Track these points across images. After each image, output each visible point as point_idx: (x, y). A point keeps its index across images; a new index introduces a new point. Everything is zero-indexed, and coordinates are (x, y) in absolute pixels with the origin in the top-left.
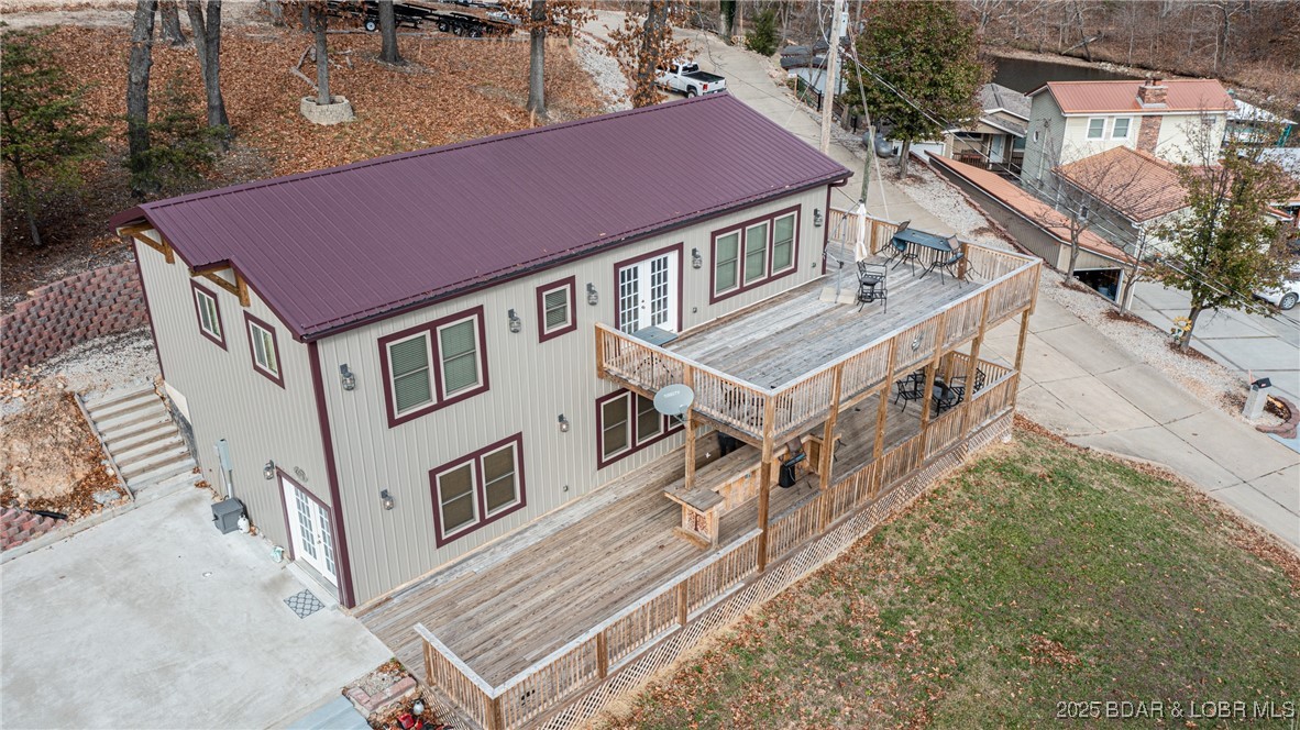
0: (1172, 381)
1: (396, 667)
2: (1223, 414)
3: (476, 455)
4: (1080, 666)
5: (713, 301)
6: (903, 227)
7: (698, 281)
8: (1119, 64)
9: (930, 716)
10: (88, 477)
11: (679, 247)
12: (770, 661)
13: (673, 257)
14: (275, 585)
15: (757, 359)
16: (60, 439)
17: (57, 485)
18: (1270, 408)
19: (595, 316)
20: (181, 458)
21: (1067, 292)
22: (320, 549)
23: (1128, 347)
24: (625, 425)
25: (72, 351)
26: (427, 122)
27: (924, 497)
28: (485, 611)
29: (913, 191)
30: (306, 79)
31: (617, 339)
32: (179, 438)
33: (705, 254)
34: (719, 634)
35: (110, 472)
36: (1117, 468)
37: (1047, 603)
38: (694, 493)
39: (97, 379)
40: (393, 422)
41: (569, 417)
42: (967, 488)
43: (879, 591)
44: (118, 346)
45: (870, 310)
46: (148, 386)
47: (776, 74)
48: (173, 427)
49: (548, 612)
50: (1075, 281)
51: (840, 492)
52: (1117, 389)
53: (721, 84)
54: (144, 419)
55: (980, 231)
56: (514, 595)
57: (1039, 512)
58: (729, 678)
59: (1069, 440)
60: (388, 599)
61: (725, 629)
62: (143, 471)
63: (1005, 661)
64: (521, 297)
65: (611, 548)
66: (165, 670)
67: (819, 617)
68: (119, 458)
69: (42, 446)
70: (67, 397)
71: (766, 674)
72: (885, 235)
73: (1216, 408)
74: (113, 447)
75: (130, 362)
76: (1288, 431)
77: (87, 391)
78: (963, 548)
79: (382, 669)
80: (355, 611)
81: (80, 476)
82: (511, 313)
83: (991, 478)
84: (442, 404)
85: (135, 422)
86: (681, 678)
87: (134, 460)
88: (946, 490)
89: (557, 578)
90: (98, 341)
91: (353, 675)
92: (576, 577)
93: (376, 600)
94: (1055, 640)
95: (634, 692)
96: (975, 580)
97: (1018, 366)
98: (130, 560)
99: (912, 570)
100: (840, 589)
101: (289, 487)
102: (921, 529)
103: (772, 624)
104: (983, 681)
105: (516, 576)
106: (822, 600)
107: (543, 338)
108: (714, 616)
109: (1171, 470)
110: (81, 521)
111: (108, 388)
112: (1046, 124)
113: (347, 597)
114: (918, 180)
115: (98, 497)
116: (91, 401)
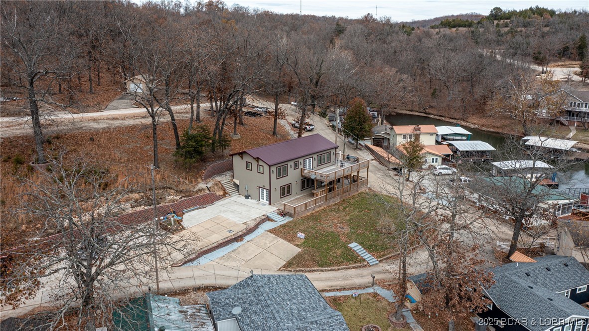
1: (279, 210)
3: (286, 185)
4: (370, 212)
5: (317, 166)
6: (348, 155)
7: (315, 162)
8: (435, 115)
10: (224, 192)
11: (312, 157)
13: (311, 159)
14: (258, 204)
16: (220, 187)
17: (221, 193)
19: (301, 167)
20: (236, 191)
21: (389, 171)
22: (265, 198)
24: (305, 183)
25: (214, 176)
26: (255, 138)
29: (358, 151)
31: (304, 170)
33: (316, 159)
34: (320, 209)
35: (227, 192)
37: (368, 207)
38: (316, 191)
39: (221, 179)
40: (277, 179)
41: (297, 182)
42: (359, 195)
43: (343, 205)
44: (220, 176)
47: (327, 123)
48: (234, 187)
50: (391, 169)
51: (337, 193)
53: (313, 127)
54: (230, 185)
55: (372, 160)
57: (370, 198)
58: (322, 212)
61: (322, 208)
63: (360, 211)
64: (292, 163)
66: (249, 210)
67: (334, 208)
69: (218, 188)
70: (219, 181)
71: (327, 212)
72: (346, 157)
74: (227, 189)
75: (224, 178)
76: (422, 192)
78: (357, 201)
79: (277, 210)
82: (291, 165)
83: (363, 194)
84: (283, 177)
85: (228, 186)
86: (316, 212)
87: (230, 191)
88: (355, 195)
90: (216, 175)
91: (273, 210)
93: (274, 204)
94: (368, 210)
96: (357, 205)
97: (367, 177)
98: (236, 202)
99: (348, 204)
100: (338, 205)
101: (260, 189)
102: (350, 199)
103: (328, 208)
104: (356, 213)
106: (335, 206)
107: (295, 169)
108: (320, 206)
110: (225, 198)
111: (223, 181)
112: (394, 136)
113: (270, 204)
114: (361, 149)
115: (226, 195)
116: (222, 182)
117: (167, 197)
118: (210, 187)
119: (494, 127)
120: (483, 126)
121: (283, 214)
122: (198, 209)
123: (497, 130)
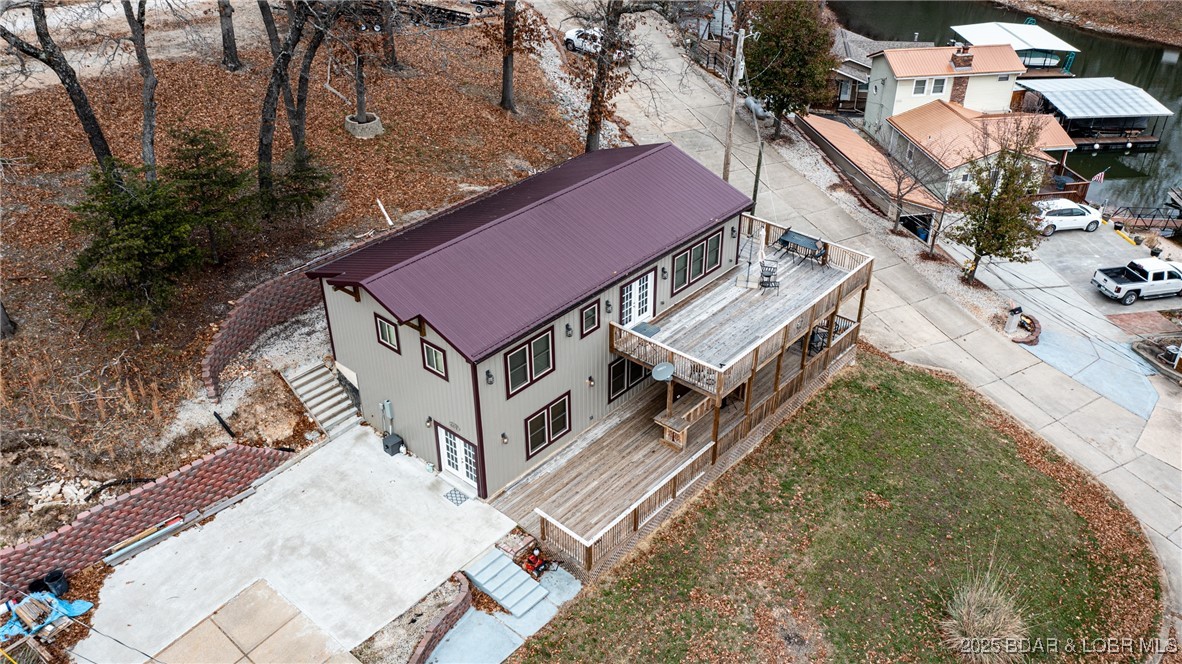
0: (960, 307)
1: (520, 531)
2: (992, 330)
3: (547, 407)
4: (891, 508)
5: (673, 295)
6: (786, 231)
7: (665, 286)
9: (810, 540)
10: (298, 424)
11: (655, 270)
12: (722, 514)
13: (651, 276)
14: (435, 487)
15: (704, 337)
16: (280, 402)
17: (284, 431)
18: (1022, 325)
19: (609, 319)
20: (349, 408)
21: (894, 238)
22: (462, 466)
23: (933, 280)
24: (623, 376)
25: (263, 336)
26: (435, 127)
27: (802, 408)
28: (561, 496)
29: (785, 152)
30: (339, 94)
31: (620, 330)
32: (345, 395)
33: (669, 269)
34: (691, 501)
35: (311, 420)
36: (920, 376)
37: (875, 472)
38: (672, 420)
39: (288, 360)
40: (508, 396)
41: (595, 378)
42: (828, 400)
43: (779, 470)
44: (288, 333)
45: (768, 294)
46: (320, 363)
48: (340, 389)
49: (597, 494)
50: (900, 227)
52: (924, 314)
54: (323, 384)
55: (834, 187)
56: (576, 485)
57: (871, 414)
58: (700, 526)
59: (892, 355)
60: (504, 492)
61: (696, 498)
62: (330, 418)
63: (851, 508)
64: (573, 318)
65: (624, 454)
66: (393, 539)
67: (746, 487)
68: (314, 411)
69: (272, 408)
70: (276, 373)
71: (720, 522)
72: (773, 236)
73: (988, 326)
74: (310, 404)
75: (303, 345)
76: (1031, 341)
77: (286, 368)
78: (827, 440)
79: (513, 532)
80: (488, 500)
81: (294, 424)
82: (567, 326)
83: (844, 392)
84: (532, 382)
85: (318, 387)
86: (674, 526)
87: (323, 411)
88: (815, 402)
89: (597, 474)
90: (274, 330)
91: (498, 536)
92: (608, 473)
93: (497, 493)
94: (878, 494)
95: (650, 537)
96: (833, 461)
97: (859, 320)
98: (343, 476)
99: (797, 456)
100: (757, 470)
101: (441, 432)
102: (801, 429)
103: (720, 494)
104: (838, 519)
105: (573, 474)
106: (747, 477)
107: (583, 336)
108: (690, 492)
109: (955, 374)
110: (303, 452)
111: (296, 365)
112: (883, 82)
113: (483, 493)
114: (788, 141)
115: (308, 436)
116: (290, 376)
117: (32, 492)
118: (236, 415)
119: (1119, 20)
120: (1086, 15)
121: (537, 561)
122: (175, 532)
123: (1127, 31)
